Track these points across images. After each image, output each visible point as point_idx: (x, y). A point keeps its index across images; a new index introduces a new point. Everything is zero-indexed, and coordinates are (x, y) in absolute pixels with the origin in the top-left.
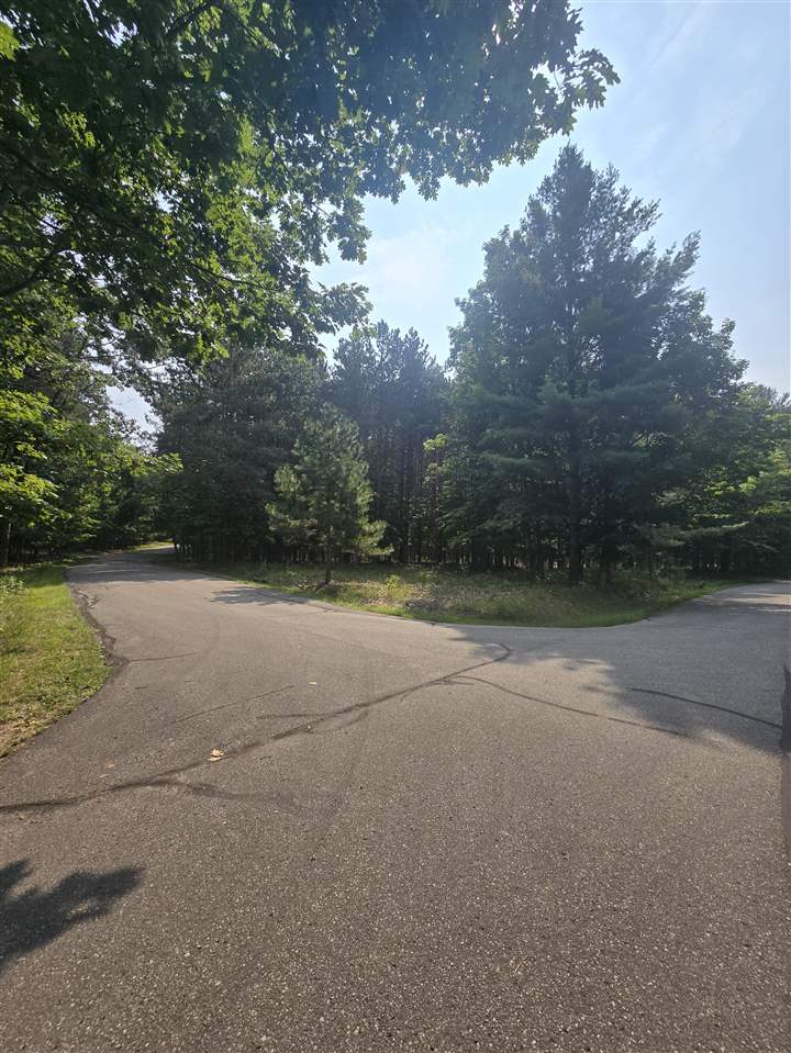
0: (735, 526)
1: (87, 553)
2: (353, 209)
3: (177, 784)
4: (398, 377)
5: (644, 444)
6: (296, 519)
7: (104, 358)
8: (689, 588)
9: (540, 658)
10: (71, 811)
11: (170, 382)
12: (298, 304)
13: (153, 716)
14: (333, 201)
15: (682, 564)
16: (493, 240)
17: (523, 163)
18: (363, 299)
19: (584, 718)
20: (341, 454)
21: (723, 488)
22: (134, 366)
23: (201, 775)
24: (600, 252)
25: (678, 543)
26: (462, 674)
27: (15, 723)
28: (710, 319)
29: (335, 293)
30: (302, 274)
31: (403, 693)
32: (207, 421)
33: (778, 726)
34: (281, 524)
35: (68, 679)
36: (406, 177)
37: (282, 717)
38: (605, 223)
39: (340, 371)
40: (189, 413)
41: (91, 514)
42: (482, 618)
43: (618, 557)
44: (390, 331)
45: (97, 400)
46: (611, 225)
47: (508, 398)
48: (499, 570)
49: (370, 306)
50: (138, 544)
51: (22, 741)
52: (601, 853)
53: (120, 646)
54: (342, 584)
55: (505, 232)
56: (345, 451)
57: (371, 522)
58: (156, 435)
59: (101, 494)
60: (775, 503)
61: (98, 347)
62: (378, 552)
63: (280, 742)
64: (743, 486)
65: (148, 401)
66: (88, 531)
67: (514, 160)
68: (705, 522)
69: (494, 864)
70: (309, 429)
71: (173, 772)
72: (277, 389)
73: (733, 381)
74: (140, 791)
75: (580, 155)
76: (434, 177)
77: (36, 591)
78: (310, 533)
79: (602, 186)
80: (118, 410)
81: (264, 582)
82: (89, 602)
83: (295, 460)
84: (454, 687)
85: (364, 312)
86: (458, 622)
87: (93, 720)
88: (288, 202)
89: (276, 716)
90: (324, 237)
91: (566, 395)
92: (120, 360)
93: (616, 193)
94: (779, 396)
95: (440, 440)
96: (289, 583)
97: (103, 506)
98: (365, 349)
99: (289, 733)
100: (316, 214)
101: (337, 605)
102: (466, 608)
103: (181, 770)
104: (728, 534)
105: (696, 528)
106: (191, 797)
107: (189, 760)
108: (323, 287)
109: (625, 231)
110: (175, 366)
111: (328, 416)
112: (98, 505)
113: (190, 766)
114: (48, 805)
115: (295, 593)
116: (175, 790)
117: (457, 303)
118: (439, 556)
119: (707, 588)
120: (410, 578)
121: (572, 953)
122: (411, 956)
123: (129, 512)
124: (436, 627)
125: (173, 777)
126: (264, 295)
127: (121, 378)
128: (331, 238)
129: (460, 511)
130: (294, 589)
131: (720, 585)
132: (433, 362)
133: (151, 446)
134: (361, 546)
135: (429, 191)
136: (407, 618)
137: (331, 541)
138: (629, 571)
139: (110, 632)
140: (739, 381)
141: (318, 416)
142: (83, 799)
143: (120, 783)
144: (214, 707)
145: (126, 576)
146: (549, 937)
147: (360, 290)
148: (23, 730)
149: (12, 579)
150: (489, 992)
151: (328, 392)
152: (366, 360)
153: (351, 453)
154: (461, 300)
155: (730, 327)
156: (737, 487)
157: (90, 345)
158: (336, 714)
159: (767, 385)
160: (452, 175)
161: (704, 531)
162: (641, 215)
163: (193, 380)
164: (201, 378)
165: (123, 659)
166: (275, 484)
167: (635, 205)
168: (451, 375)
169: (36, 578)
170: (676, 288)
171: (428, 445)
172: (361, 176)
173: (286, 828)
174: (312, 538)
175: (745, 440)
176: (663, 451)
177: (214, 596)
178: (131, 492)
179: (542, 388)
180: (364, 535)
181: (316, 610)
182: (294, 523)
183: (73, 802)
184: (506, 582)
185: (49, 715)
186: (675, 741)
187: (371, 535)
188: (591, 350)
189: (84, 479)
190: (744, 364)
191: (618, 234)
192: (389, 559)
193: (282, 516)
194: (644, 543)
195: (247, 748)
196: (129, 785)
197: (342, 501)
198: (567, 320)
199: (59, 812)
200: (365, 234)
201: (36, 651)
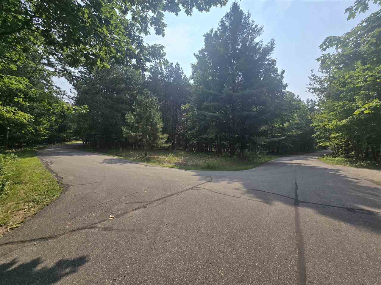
0: (282, 138)
1: (44, 145)
2: (161, 15)
3: (97, 228)
4: (172, 81)
5: (255, 110)
6: (134, 132)
7: (50, 64)
8: (267, 158)
9: (222, 181)
10: (55, 240)
11: (80, 76)
12: (138, 50)
13: (84, 205)
14: (153, 11)
15: (265, 150)
16: (207, 33)
17: (221, 7)
18: (163, 51)
19: (237, 199)
20: (151, 109)
21: (279, 125)
22: (65, 69)
23: (107, 224)
24: (244, 42)
25: (265, 143)
26: (197, 186)
27: (24, 211)
28: (277, 69)
29: (152, 47)
30: (140, 39)
31: (178, 193)
32: (96, 93)
33: (294, 199)
34: (128, 134)
35: (44, 193)
36: (180, 6)
37: (135, 203)
38: (246, 32)
39: (150, 77)
40: (88, 89)
41: (46, 129)
42: (202, 168)
43: (246, 147)
44: (169, 63)
45: (48, 81)
46: (248, 33)
47: (212, 91)
48: (207, 152)
49: (165, 54)
50: (67, 141)
51: (29, 217)
52: (244, 239)
53: (65, 180)
54: (151, 157)
55: (212, 31)
56: (153, 108)
57: (162, 134)
58: (74, 97)
59: (50, 121)
60: (293, 131)
61: (48, 59)
62: (165, 145)
63: (135, 212)
64: (285, 125)
65: (71, 83)
66: (44, 136)
67: (219, 5)
68: (273, 137)
69: (212, 244)
70: (139, 98)
71: (95, 224)
72: (125, 82)
73: (283, 90)
74: (83, 231)
75: (239, 6)
76: (191, 7)
77: (23, 159)
78: (139, 138)
79: (245, 18)
80: (58, 86)
81: (121, 156)
82: (49, 164)
83: (133, 110)
84: (195, 191)
85: (163, 56)
86: (194, 169)
87: (59, 208)
88: (135, 9)
89: (132, 203)
90: (149, 24)
91: (231, 92)
92: (58, 65)
93: (250, 21)
94: (296, 96)
95: (188, 105)
96: (131, 156)
97: (51, 126)
98: (160, 69)
99: (138, 208)
100: (146, 16)
101: (150, 164)
102: (196, 165)
103: (99, 223)
104: (280, 141)
105: (270, 139)
106: (104, 232)
107: (101, 219)
108: (148, 45)
109: (252, 36)
110: (82, 70)
111: (147, 94)
112: (48, 125)
113: (102, 221)
114: (46, 239)
115: (134, 160)
116: (97, 230)
117: (195, 55)
118: (186, 147)
119: (273, 158)
120: (176, 154)
121: (238, 267)
122: (188, 274)
123: (63, 128)
124: (186, 171)
125: (95, 225)
126: (125, 45)
127: (59, 73)
128: (151, 26)
129: (194, 131)
130: (133, 159)
131: (276, 157)
132: (185, 76)
133: (73, 102)
134: (159, 143)
135: (189, 12)
136: (176, 169)
137: (147, 141)
138: (249, 152)
139: (60, 175)
140: (285, 91)
141: (142, 94)
142: (60, 235)
143: (75, 229)
144: (108, 201)
145: (63, 154)
146: (231, 263)
147: (162, 47)
148: (28, 213)
149: (12, 155)
150: (214, 281)
151: (146, 85)
152: (160, 74)
153: (155, 109)
154: (196, 54)
155: (283, 72)
156: (283, 125)
157: (44, 58)
158: (154, 201)
159: (293, 92)
160: (197, 8)
161: (273, 139)
162: (257, 30)
163: (90, 76)
164: (93, 76)
165: (67, 185)
166: (125, 119)
167: (256, 26)
168: (192, 82)
169: (22, 155)
170: (268, 57)
171: (183, 107)
172: (164, 3)
173: (141, 239)
174: (140, 140)
175: (286, 110)
176: (261, 112)
177: (101, 161)
178: (64, 120)
179: (224, 89)
180: (160, 139)
181: (142, 166)
182: (133, 134)
183: (56, 237)
184: (210, 156)
185: (39, 207)
186: (265, 204)
187: (162, 139)
188: (240, 77)
189: (43, 114)
190: (287, 85)
191: (250, 36)
192: (168, 148)
193: (128, 131)
194: (254, 143)
195: (123, 214)
196: (79, 229)
197: (152, 126)
198: (232, 65)
199: (51, 241)
200: (164, 25)
201: (28, 183)
